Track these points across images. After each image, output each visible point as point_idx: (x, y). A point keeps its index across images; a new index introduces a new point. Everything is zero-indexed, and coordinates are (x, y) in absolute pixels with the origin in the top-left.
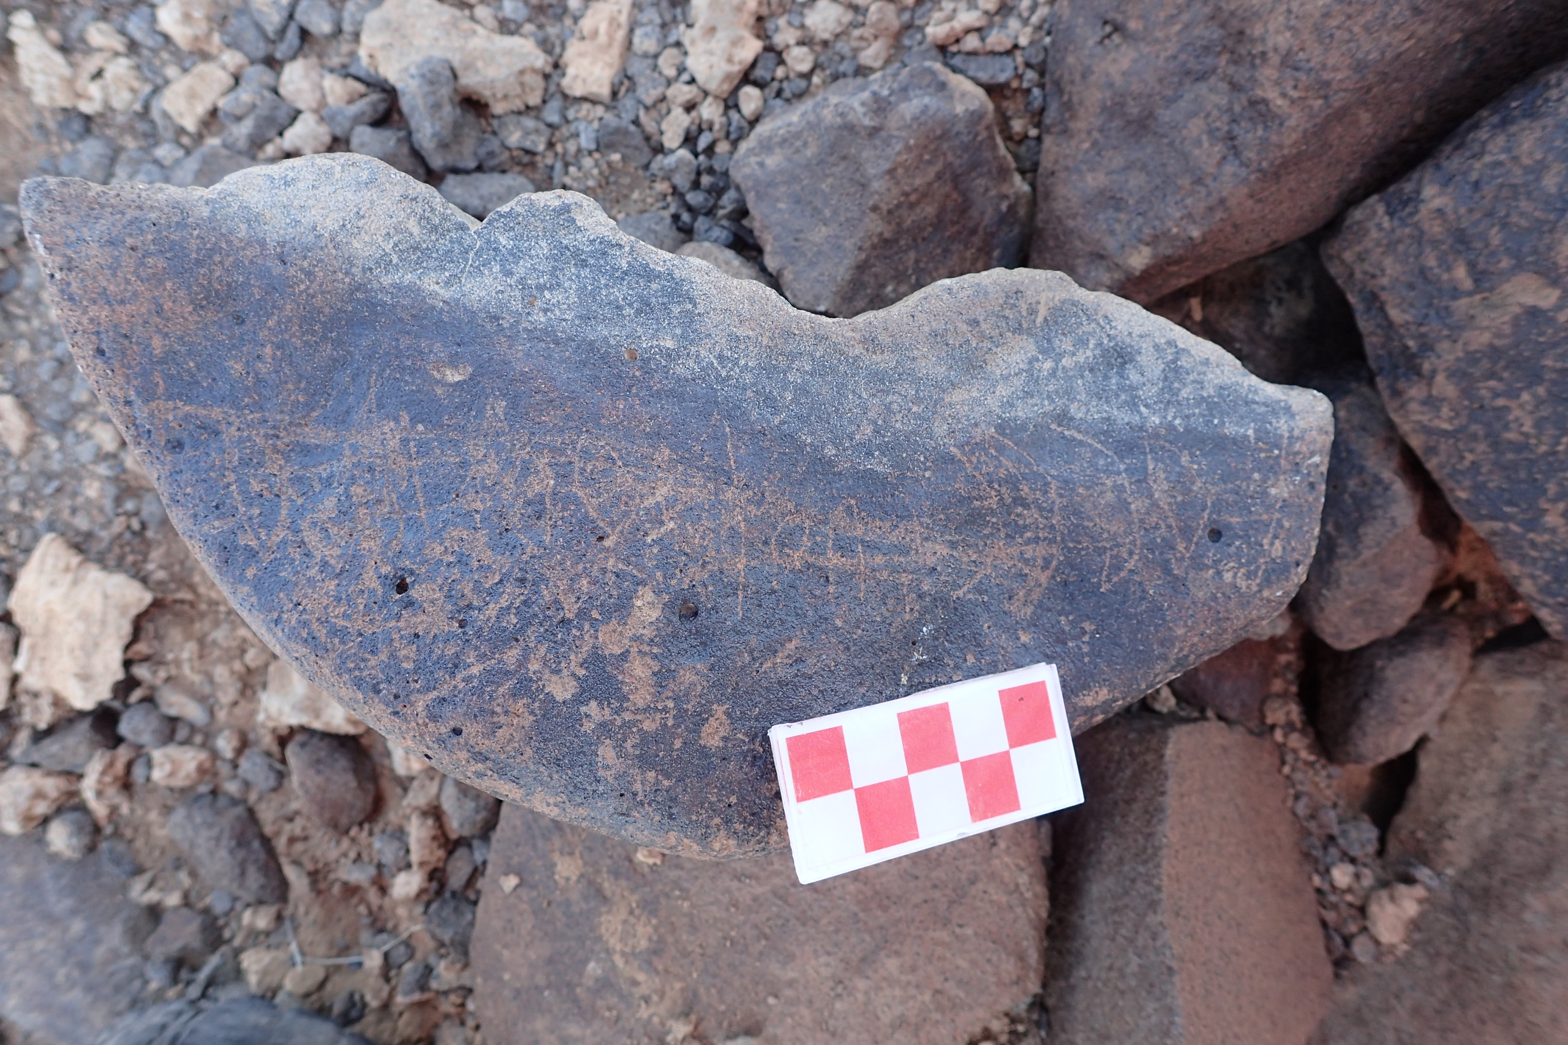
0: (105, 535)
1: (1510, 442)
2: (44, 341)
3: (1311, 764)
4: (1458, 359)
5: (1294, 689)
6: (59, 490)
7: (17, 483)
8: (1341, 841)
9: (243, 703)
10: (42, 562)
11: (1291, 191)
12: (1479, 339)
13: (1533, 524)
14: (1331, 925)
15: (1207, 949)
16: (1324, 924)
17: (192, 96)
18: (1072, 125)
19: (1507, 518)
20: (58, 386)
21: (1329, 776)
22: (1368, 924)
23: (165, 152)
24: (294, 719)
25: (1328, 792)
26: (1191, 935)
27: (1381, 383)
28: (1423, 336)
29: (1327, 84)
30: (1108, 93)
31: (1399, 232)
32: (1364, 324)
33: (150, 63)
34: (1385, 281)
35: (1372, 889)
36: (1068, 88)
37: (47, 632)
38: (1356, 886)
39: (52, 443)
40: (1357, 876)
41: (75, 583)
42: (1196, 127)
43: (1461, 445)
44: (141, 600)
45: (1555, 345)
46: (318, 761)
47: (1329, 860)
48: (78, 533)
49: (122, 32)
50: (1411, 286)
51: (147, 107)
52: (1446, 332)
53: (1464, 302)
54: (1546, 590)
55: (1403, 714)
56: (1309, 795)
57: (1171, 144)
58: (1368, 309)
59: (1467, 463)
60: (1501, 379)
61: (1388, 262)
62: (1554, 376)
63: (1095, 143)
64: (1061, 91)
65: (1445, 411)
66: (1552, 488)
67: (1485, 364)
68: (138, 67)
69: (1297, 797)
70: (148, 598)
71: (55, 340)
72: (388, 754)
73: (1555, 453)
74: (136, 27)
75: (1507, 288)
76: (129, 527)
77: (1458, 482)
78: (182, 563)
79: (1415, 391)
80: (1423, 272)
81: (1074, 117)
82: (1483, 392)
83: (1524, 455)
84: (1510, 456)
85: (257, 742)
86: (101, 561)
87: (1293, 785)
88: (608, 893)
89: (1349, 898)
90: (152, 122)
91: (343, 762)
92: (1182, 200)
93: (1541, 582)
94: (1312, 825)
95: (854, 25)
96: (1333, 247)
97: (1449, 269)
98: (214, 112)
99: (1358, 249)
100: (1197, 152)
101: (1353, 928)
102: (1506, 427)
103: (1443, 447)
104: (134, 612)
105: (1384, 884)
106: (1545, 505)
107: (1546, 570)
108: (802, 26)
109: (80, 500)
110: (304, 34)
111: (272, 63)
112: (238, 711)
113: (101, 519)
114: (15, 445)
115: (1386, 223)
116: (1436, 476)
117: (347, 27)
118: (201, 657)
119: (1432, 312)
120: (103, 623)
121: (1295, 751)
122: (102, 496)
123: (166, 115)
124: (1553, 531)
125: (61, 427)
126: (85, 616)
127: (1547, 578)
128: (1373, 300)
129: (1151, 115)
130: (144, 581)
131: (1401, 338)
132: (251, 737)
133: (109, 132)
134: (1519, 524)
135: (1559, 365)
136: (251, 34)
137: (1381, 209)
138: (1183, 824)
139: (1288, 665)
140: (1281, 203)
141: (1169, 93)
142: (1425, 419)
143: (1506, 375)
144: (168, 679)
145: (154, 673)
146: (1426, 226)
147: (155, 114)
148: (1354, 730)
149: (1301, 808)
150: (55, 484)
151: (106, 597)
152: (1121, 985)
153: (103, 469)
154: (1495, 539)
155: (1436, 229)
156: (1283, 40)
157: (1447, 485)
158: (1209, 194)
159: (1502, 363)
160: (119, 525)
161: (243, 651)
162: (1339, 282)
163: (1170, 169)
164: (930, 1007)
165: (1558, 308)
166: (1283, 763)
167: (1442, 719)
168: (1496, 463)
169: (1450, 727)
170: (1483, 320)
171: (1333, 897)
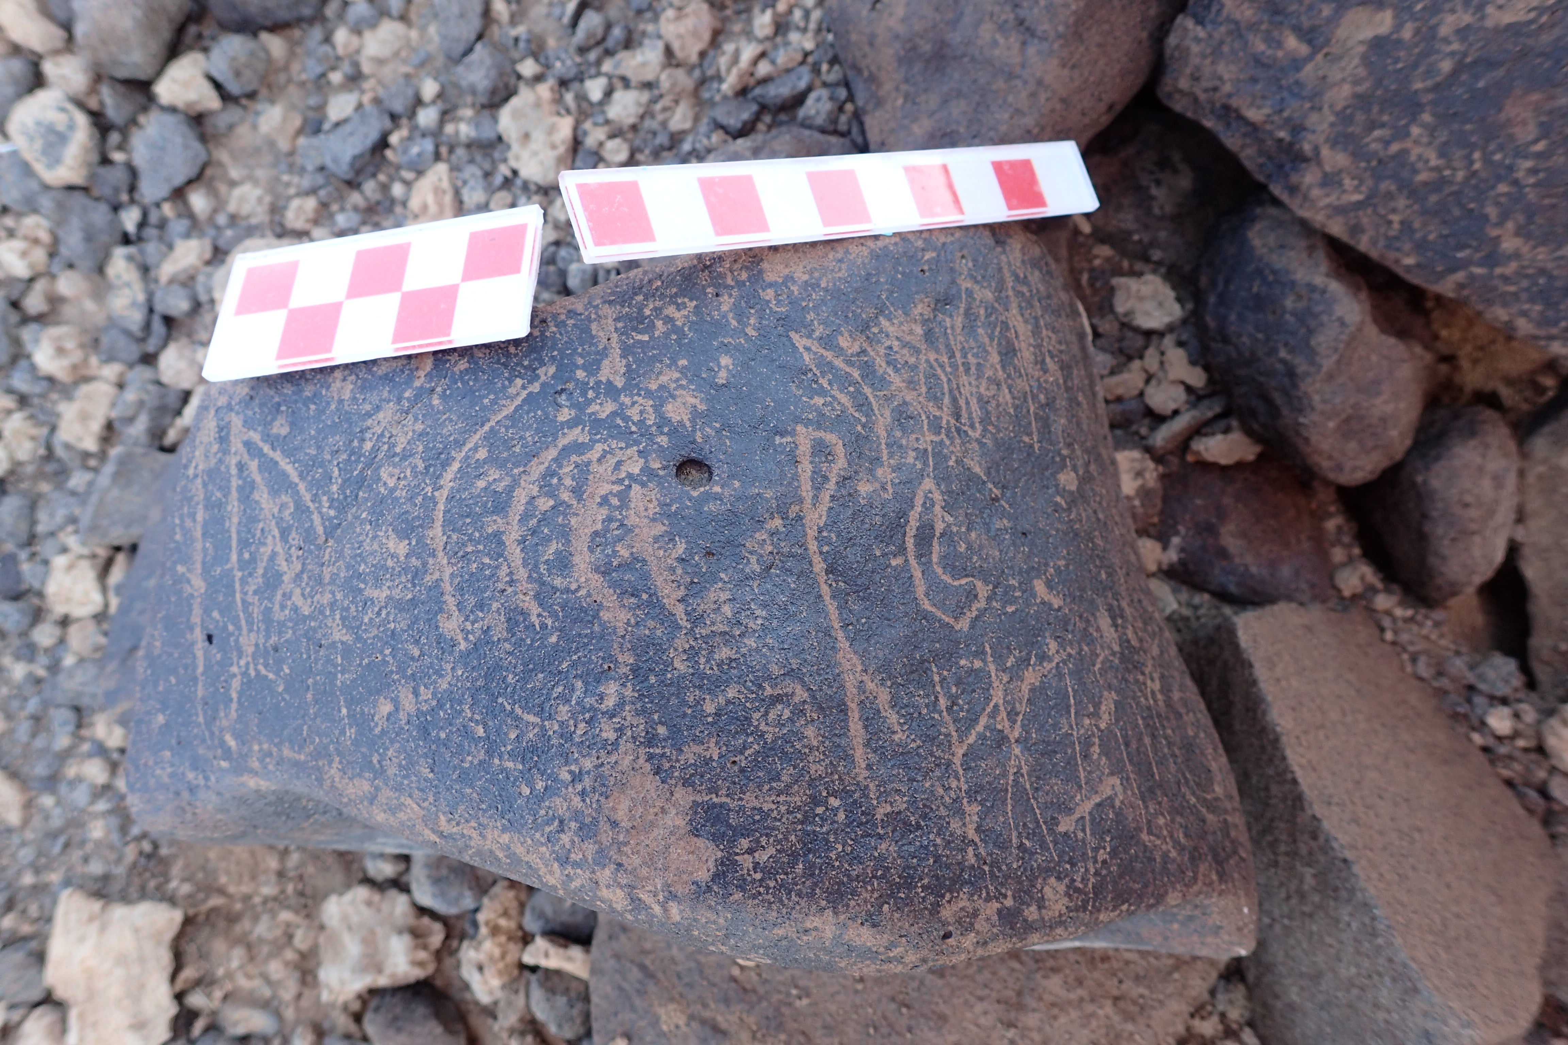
0: (120, 871)
1: (1426, 184)
2: (15, 704)
3: (1411, 620)
4: (1332, 125)
5: (1357, 551)
6: (67, 845)
7: (26, 855)
8: (1482, 686)
9: (307, 993)
10: (66, 922)
11: (1099, 45)
12: (1341, 95)
13: (1492, 259)
14: (1518, 780)
15: (1381, 833)
16: (1509, 783)
17: (84, 417)
18: (881, 93)
19: (1464, 264)
20: (39, 743)
21: (1437, 624)
22: (1554, 762)
23: (78, 480)
24: (359, 984)
25: (1443, 642)
26: (1355, 820)
27: (1276, 190)
28: (1288, 120)
30: (897, 45)
31: (1217, 35)
32: (1231, 140)
33: (42, 409)
34: (1227, 88)
35: (1539, 722)
36: (863, 64)
37: (91, 994)
38: (1520, 726)
39: (47, 801)
40: (1517, 716)
41: (103, 929)
42: (987, 31)
43: (1382, 211)
44: (172, 920)
45: (1415, 65)
46: (396, 1019)
47: (1479, 711)
48: (96, 879)
49: (10, 391)
50: (1254, 80)
52: (1308, 105)
53: (1309, 68)
54: (1543, 322)
55: (1472, 520)
56: (1426, 652)
57: (973, 60)
58: (1228, 125)
59: (1396, 226)
60: (1383, 125)
61: (1221, 68)
62: (1431, 96)
63: (907, 97)
64: (859, 71)
65: (1348, 183)
66: (1492, 211)
67: (1360, 117)
68: (32, 417)
69: (1414, 660)
70: (177, 916)
71: (26, 699)
72: (467, 987)
73: (1474, 174)
74: (20, 381)
75: (1341, 33)
76: (141, 853)
77: (1398, 249)
78: (203, 868)
79: (1309, 177)
80: (1258, 61)
81: (879, 85)
82: (1374, 146)
83: (1447, 190)
84: (1433, 198)
85: (332, 1030)
86: (125, 899)
87: (1405, 650)
88: (724, 1025)
89: (1521, 743)
90: (59, 461)
91: (421, 1010)
92: (1005, 101)
93: (1534, 315)
94: (1444, 683)
95: (654, 101)
96: (1167, 85)
97: (1279, 45)
98: (109, 425)
99: (1188, 71)
100: (997, 52)
101: (1541, 774)
102: (1415, 172)
103: (1365, 221)
104: (169, 935)
105: (1550, 713)
106: (1494, 233)
107: (1532, 300)
108: (607, 122)
109: (89, 847)
110: (169, 321)
111: (149, 359)
112: (305, 1003)
113: (112, 857)
114: (14, 817)
115: (1201, 33)
116: (1374, 254)
117: (203, 298)
118: (252, 959)
119: (1285, 94)
120: (142, 960)
121: (1388, 613)
122: (108, 832)
123: (68, 447)
124: (1517, 255)
125: (52, 782)
126: (122, 960)
127: (1538, 308)
128: (1228, 113)
129: (943, 44)
130: (172, 900)
131: (1270, 133)
132: (326, 1025)
133: (24, 486)
134: (1480, 265)
135: (1429, 83)
136: (122, 342)
137: (1190, 23)
138: (1294, 709)
139: (1339, 529)
140: (1096, 62)
141: (950, 16)
142: (1332, 199)
143: (1385, 118)
144: (226, 998)
145: (209, 996)
146: (1238, 16)
147: (60, 452)
148: (1432, 560)
149: (1423, 669)
150: (62, 840)
151: (136, 931)
152: (1307, 909)
153: (102, 806)
154: (1466, 292)
155: (1247, 13)
157: (1389, 258)
158: (1025, 82)
159: (1375, 109)
160: (130, 853)
161: (290, 937)
162: (1190, 114)
163: (982, 81)
164: (1116, 1018)
165: (1398, 27)
166: (1382, 630)
167: (1521, 517)
168: (1424, 212)
169: (1533, 524)
170: (1335, 75)
171: (1503, 750)
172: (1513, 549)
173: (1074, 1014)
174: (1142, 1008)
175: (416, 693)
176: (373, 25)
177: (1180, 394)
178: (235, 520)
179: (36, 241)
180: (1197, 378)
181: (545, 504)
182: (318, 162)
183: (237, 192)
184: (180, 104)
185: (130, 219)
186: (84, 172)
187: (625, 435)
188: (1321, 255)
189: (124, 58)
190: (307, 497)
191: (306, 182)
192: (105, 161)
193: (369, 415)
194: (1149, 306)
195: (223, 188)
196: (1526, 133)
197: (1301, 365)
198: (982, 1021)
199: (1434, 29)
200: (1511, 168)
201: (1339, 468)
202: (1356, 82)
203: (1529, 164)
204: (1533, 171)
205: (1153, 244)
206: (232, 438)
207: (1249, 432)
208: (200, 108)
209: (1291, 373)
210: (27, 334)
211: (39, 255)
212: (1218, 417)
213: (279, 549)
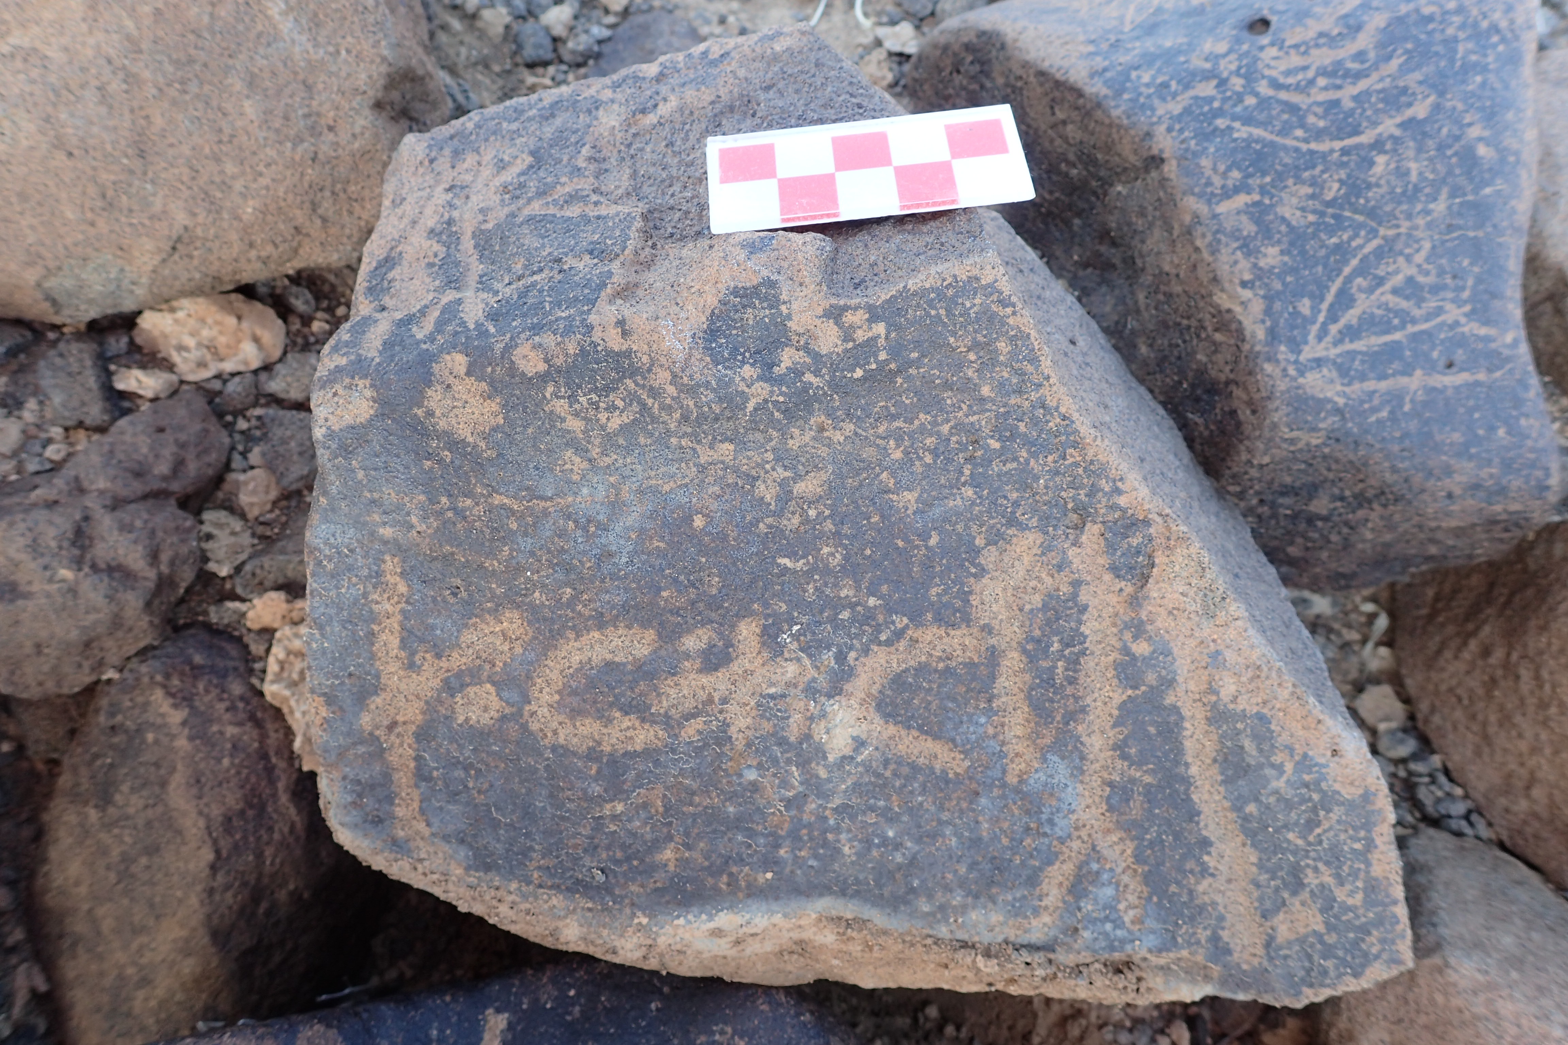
175: (1470, 125)
181: (1322, 82)
190: (1354, 262)
193: (1289, 225)
206: (1317, 355)
213: (1388, 286)
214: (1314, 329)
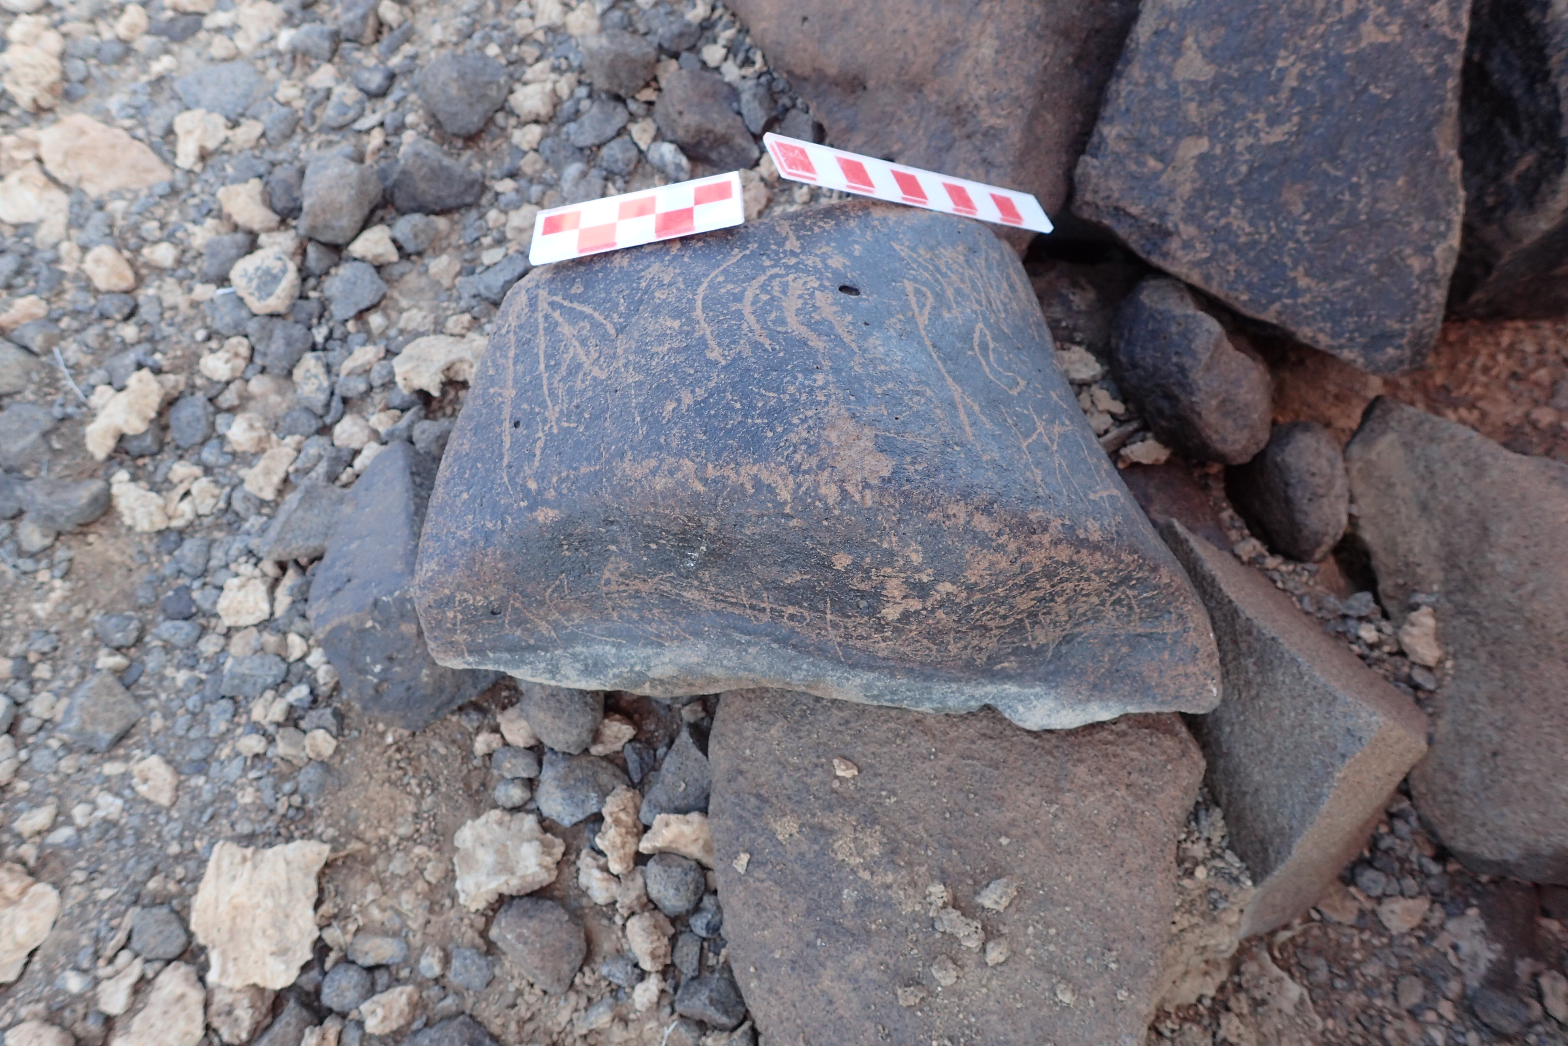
0: (267, 827)
1: (1245, 244)
2: (174, 705)
3: (1293, 572)
4: (1183, 209)
5: (1246, 531)
6: (214, 816)
8: (1351, 612)
10: (218, 867)
12: (1186, 189)
13: (1295, 293)
14: (1391, 676)
16: (1385, 679)
17: (267, 472)
19: (1279, 297)
20: (195, 733)
21: (1312, 574)
22: (1412, 658)
23: (251, 525)
25: (1318, 586)
27: (1156, 260)
28: (1156, 211)
29: (1018, 98)
31: (1106, 163)
32: (1122, 231)
33: (226, 475)
34: (1116, 195)
35: (1396, 631)
37: (234, 932)
38: (1383, 636)
39: (198, 781)
40: (1379, 629)
43: (1222, 264)
45: (1225, 170)
47: (1352, 629)
48: (243, 835)
49: (198, 462)
50: (1132, 188)
51: (229, 503)
52: (1167, 199)
53: (1164, 177)
54: (1334, 335)
55: (1319, 486)
56: (1307, 594)
58: (1119, 221)
59: (1232, 274)
60: (1213, 208)
61: (1111, 183)
62: (1238, 188)
65: (1198, 246)
66: (1287, 260)
67: (1199, 203)
68: (215, 481)
69: (1300, 600)
71: (185, 699)
73: (1272, 237)
75: (1180, 153)
76: (290, 806)
77: (1235, 291)
78: (345, 819)
79: (1174, 244)
80: (1133, 176)
82: (1210, 221)
83: (1259, 248)
84: (1252, 254)
85: (460, 946)
86: (273, 843)
87: (1292, 594)
88: (830, 826)
89: (1386, 649)
90: (235, 510)
93: (1328, 331)
94: (1324, 614)
96: (1078, 201)
97: (1144, 165)
98: (286, 480)
99: (1090, 188)
101: (1406, 670)
102: (1237, 237)
103: (1212, 272)
105: (1400, 622)
106: (1292, 275)
107: (1324, 320)
109: (237, 813)
110: (345, 401)
111: (325, 430)
113: (262, 815)
114: (164, 798)
115: (1096, 162)
116: (1221, 295)
118: (385, 893)
119: (1152, 194)
121: (1276, 569)
122: (259, 795)
123: (247, 498)
124: (1308, 289)
125: (204, 765)
127: (1329, 325)
128: (1118, 212)
130: (319, 839)
131: (1146, 221)
132: (453, 942)
133: (201, 534)
134: (1288, 298)
135: (1236, 180)
136: (303, 420)
137: (1088, 159)
139: (1232, 518)
142: (1190, 257)
143: (1214, 203)
144: (358, 931)
145: (342, 930)
146: (1117, 150)
147: (237, 503)
148: (1299, 517)
149: (1307, 605)
150: (208, 813)
151: (288, 863)
152: (1254, 693)
153: (252, 775)
154: (1282, 318)
155: (1123, 147)
156: (982, 91)
157: (1231, 298)
159: (1207, 198)
160: (281, 809)
161: (421, 871)
162: (1094, 218)
164: (1130, 799)
165: (1212, 147)
166: (1274, 582)
167: (1352, 500)
168: (1248, 263)
169: (1362, 502)
170: (1180, 178)
171: (1376, 654)
172: (1352, 519)
173: (1099, 795)
174: (1148, 793)
175: (693, 393)
176: (517, 207)
177: (1109, 420)
178: (542, 346)
179: (236, 355)
180: (1118, 408)
181: (765, 297)
182: (473, 291)
183: (405, 315)
184: (369, 256)
185: (320, 333)
186: (287, 302)
187: (806, 271)
188: (1188, 299)
189: (335, 223)
190: (600, 318)
191: (463, 304)
192: (303, 297)
193: (642, 270)
194: (1078, 366)
195: (394, 315)
196: (1298, 209)
197: (1188, 361)
198: (1031, 801)
199: (1233, 147)
200: (1293, 232)
201: (1224, 440)
202: (1194, 181)
203: (1303, 228)
204: (1306, 233)
205: (1075, 329)
206: (539, 303)
207: (1158, 438)
208: (382, 260)
209: (1182, 370)
210: (221, 419)
211: (241, 363)
212: (1136, 431)
213: (579, 351)
214: (558, 299)
